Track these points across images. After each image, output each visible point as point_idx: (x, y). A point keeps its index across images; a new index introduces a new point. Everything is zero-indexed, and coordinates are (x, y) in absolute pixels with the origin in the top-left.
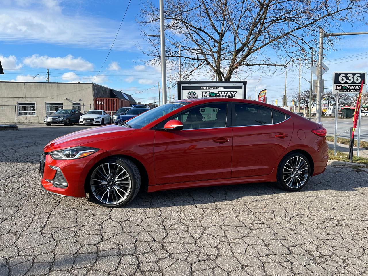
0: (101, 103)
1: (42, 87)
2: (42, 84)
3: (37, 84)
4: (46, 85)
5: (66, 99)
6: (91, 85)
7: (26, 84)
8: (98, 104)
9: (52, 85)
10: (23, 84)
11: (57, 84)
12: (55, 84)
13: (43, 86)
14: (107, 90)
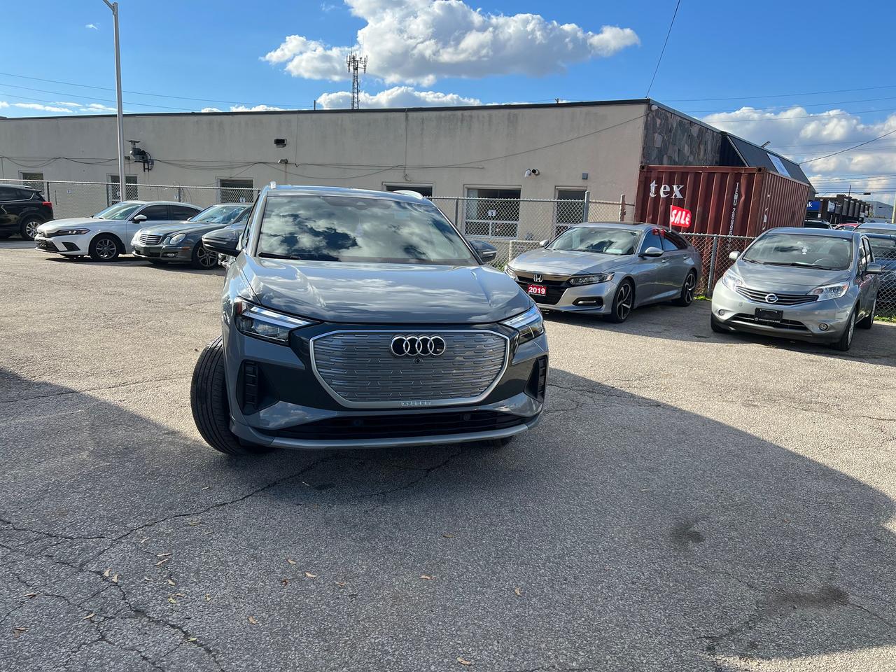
0: (668, 189)
1: (459, 124)
2: (459, 113)
3: (443, 113)
4: (471, 116)
5: (534, 171)
6: (642, 109)
7: (411, 114)
8: (652, 195)
9: (490, 116)
10: (404, 114)
11: (508, 111)
12: (502, 111)
13: (462, 121)
14: (709, 137)
